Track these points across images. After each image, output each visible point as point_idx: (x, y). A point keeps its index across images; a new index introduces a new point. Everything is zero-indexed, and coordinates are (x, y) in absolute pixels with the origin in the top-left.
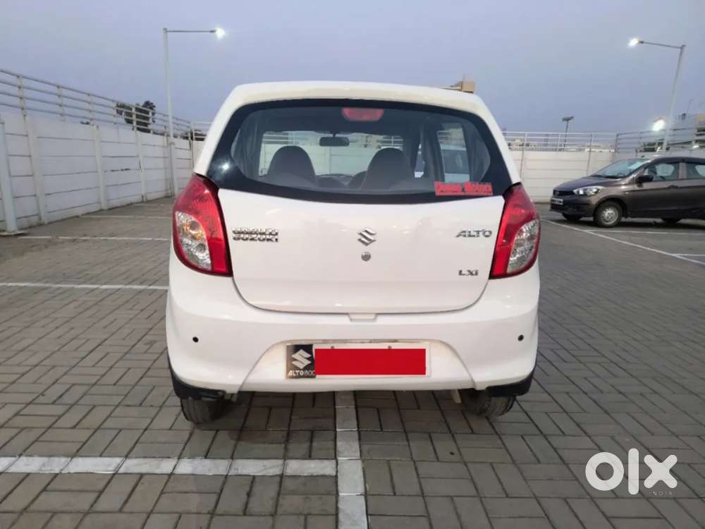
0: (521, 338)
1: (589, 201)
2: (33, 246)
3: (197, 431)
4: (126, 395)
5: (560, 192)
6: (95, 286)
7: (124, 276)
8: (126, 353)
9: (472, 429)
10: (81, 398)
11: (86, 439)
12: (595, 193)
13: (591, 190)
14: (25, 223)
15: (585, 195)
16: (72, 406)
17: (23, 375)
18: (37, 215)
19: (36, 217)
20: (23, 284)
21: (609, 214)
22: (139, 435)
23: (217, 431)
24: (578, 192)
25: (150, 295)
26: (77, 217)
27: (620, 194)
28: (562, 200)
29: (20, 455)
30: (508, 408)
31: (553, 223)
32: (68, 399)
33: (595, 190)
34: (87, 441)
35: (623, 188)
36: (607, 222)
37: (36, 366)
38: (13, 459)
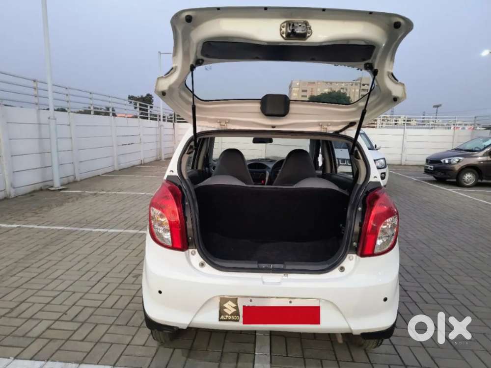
0: (385, 300)
1: (454, 167)
2: (69, 198)
3: (162, 348)
4: (118, 317)
5: (431, 161)
6: (105, 230)
7: (124, 223)
8: (120, 284)
9: (352, 358)
10: (89, 318)
11: (89, 350)
12: (457, 162)
13: (454, 160)
14: (65, 181)
15: (450, 163)
16: (83, 323)
17: (55, 297)
18: (73, 175)
19: (72, 177)
20: (61, 228)
21: (468, 177)
22: (123, 349)
23: (174, 349)
24: (445, 161)
25: (139, 237)
26: (99, 176)
27: (477, 163)
28: (432, 167)
29: (48, 360)
30: (379, 345)
31: (426, 183)
32: (81, 318)
33: (457, 160)
34: (90, 351)
35: (479, 158)
36: (467, 183)
37: (63, 291)
38: (43, 362)
